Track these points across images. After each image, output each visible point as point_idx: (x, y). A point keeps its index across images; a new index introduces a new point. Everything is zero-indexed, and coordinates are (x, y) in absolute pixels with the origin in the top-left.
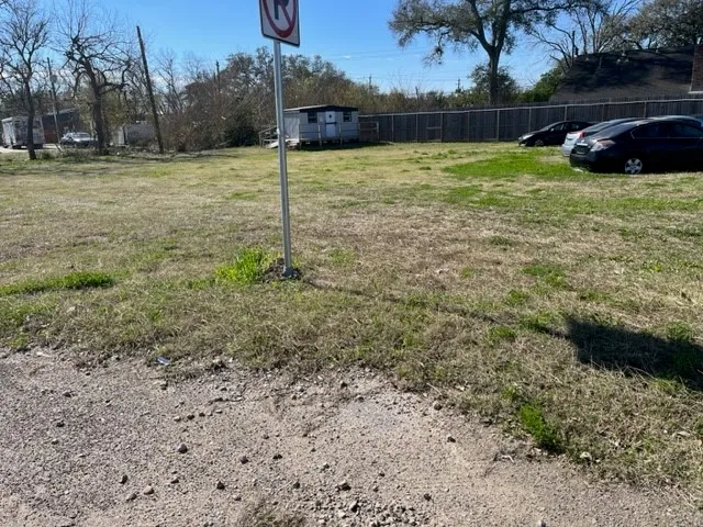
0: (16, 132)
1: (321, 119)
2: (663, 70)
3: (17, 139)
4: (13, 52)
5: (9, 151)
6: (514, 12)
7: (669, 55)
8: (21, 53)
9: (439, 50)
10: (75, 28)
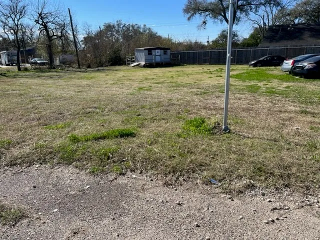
0: (8, 58)
1: (154, 53)
2: (309, 33)
3: (9, 61)
4: (10, 20)
5: (4, 67)
6: (240, 6)
7: (312, 26)
8: (14, 20)
9: (205, 23)
10: (40, 9)
